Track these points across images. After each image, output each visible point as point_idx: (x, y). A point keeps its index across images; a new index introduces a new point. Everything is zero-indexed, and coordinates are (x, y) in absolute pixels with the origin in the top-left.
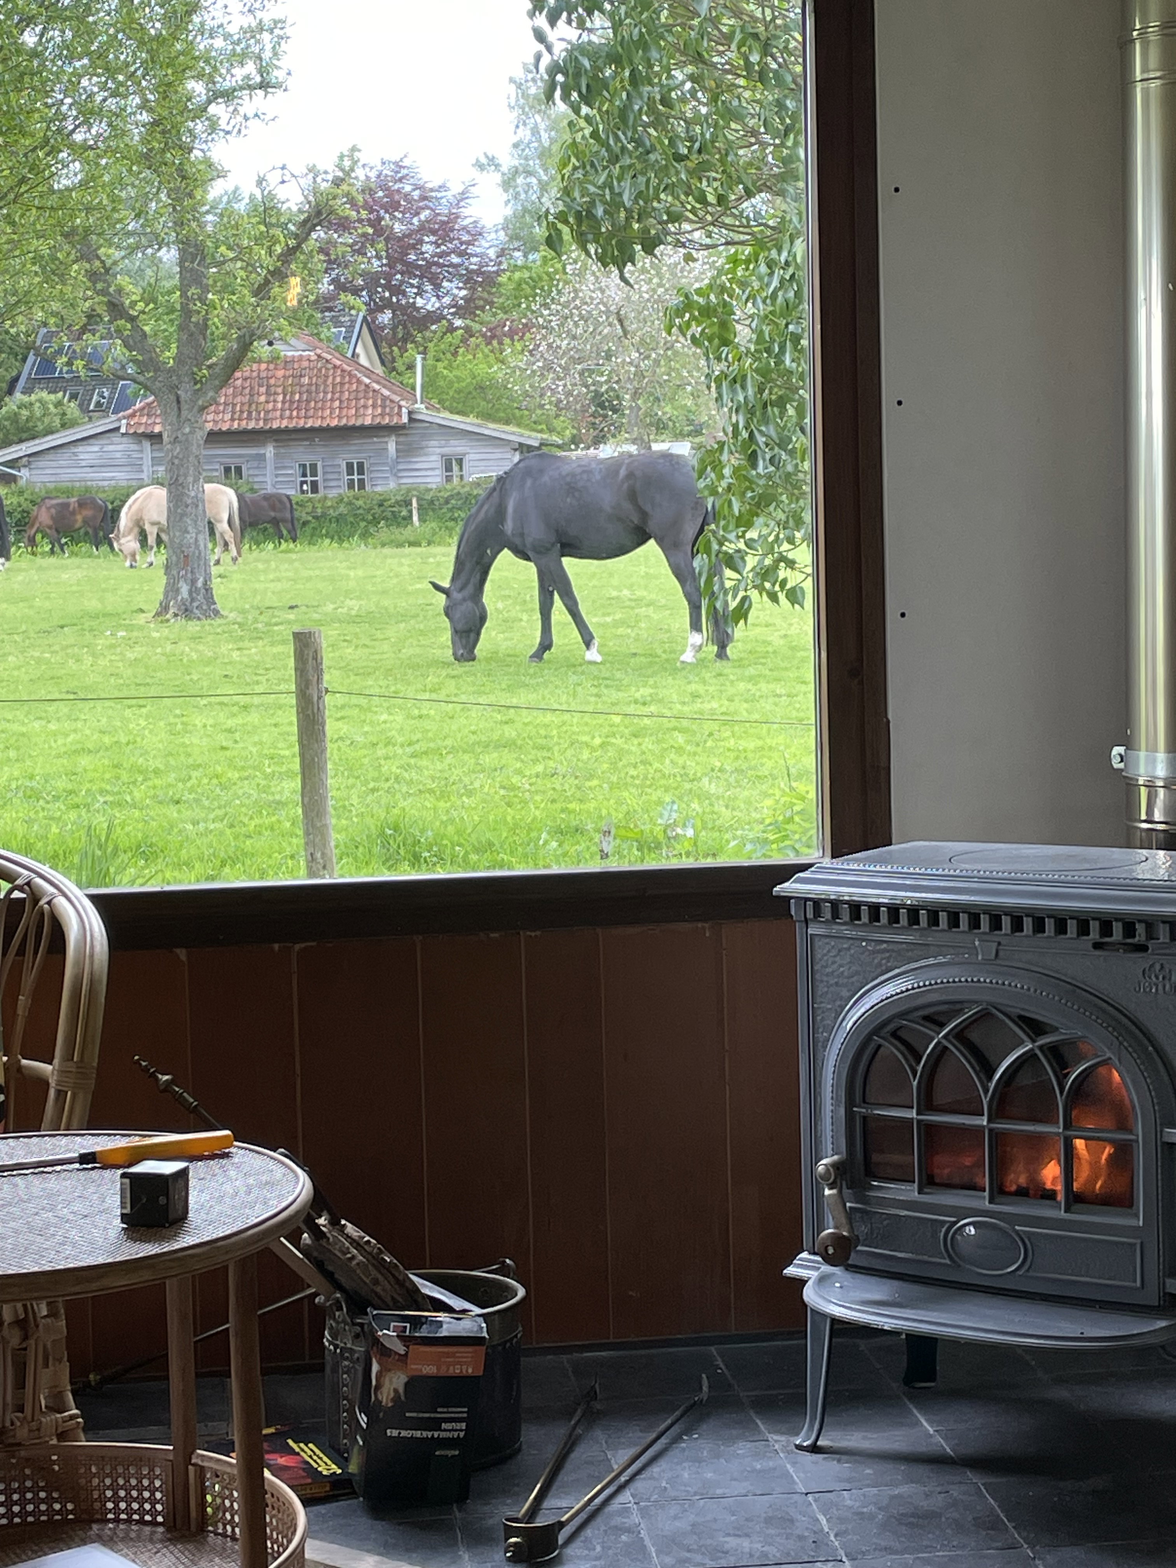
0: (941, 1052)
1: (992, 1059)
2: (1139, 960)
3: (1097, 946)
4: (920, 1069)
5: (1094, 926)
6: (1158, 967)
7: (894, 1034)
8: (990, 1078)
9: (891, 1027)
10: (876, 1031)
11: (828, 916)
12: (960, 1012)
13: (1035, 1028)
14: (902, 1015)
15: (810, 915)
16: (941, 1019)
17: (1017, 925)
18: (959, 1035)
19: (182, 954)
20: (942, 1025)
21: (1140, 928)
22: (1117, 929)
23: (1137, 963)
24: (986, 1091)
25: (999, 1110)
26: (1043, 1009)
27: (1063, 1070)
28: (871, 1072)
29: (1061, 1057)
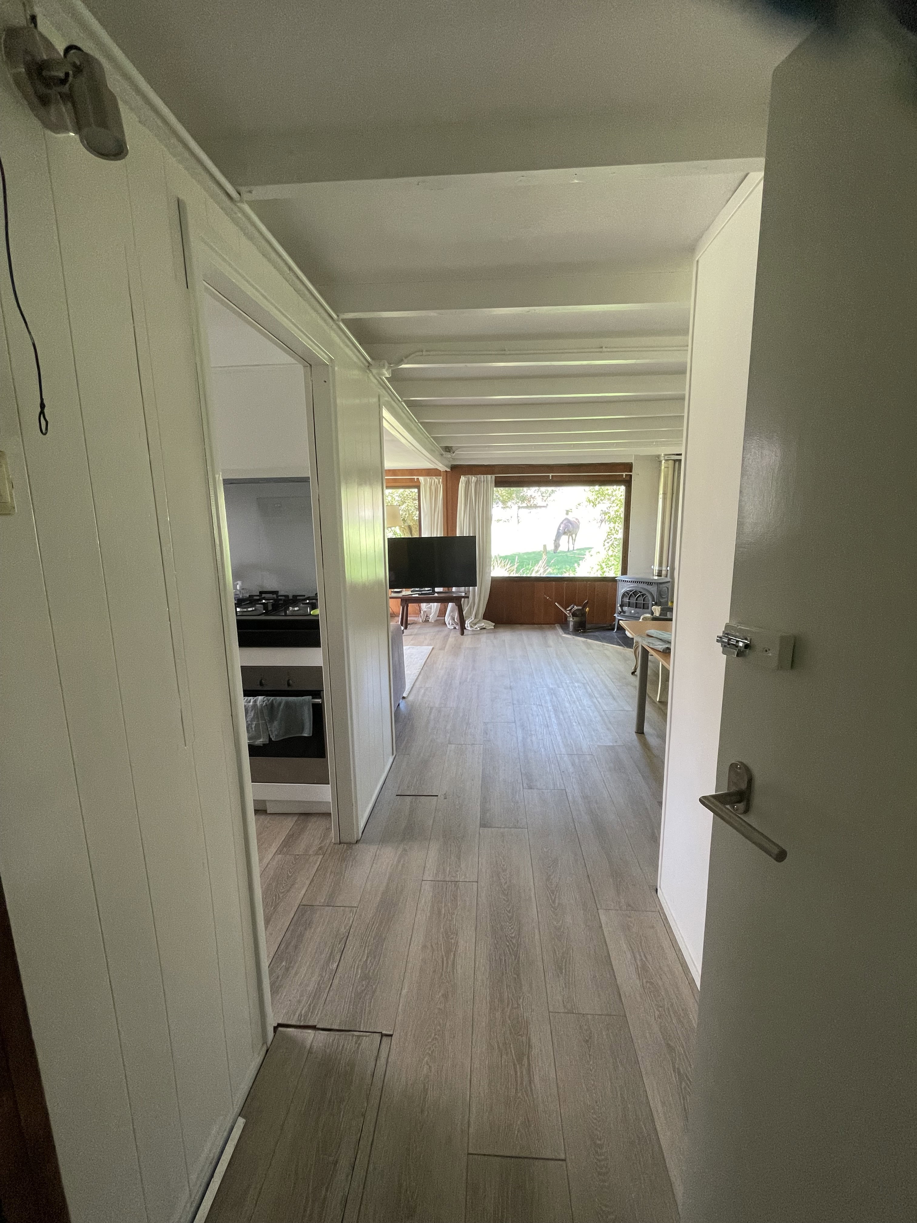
1: (636, 595)
3: (647, 585)
4: (629, 596)
10: (625, 592)
12: (633, 591)
13: (641, 592)
14: (627, 591)
15: (621, 582)
18: (633, 593)
20: (631, 592)
21: (651, 583)
22: (649, 583)
23: (654, 586)
24: (635, 598)
25: (637, 600)
26: (641, 590)
27: (643, 597)
28: (624, 595)
29: (643, 595)
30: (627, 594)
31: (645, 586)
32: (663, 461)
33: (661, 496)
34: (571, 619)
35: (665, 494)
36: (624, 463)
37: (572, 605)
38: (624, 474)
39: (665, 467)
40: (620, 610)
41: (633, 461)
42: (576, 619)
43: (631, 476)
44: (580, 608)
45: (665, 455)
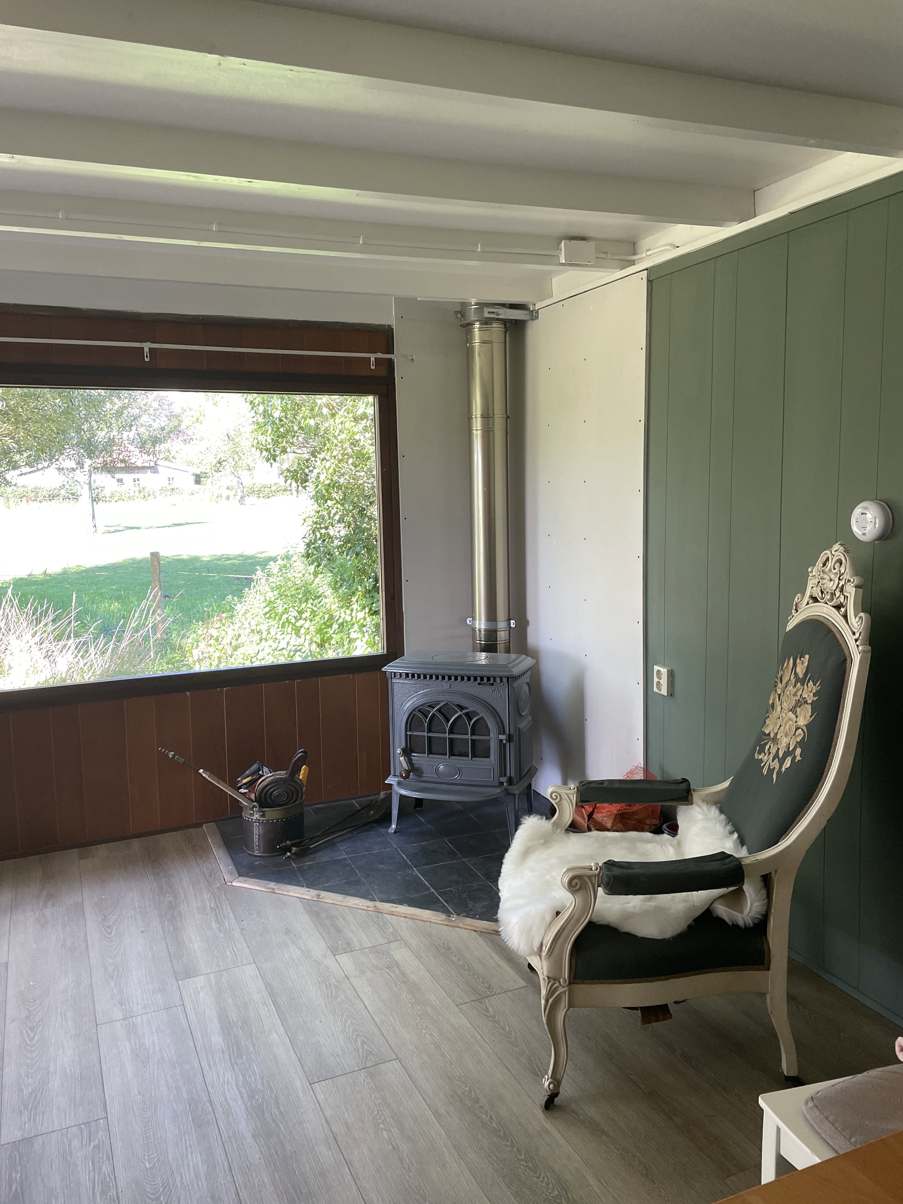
0: (434, 715)
1: (448, 717)
2: (492, 688)
3: (479, 684)
4: (427, 720)
5: (479, 679)
6: (496, 689)
7: (419, 711)
8: (448, 723)
9: (418, 709)
10: (414, 710)
11: (399, 677)
12: (439, 704)
13: (461, 708)
14: (421, 705)
15: (393, 676)
16: (434, 706)
17: (456, 679)
18: (439, 710)
19: (188, 693)
20: (434, 708)
21: (492, 679)
22: (485, 679)
23: (490, 689)
24: (447, 726)
25: (451, 732)
26: (464, 702)
27: (470, 720)
28: (412, 722)
29: (469, 716)
30: (420, 715)
31: (473, 688)
32: (477, 325)
33: (477, 425)
34: (256, 816)
35: (487, 417)
36: (370, 325)
37: (255, 767)
38: (373, 357)
39: (483, 342)
40: (405, 766)
41: (393, 323)
42: (273, 814)
43: (390, 364)
44: (282, 774)
45: (482, 305)
